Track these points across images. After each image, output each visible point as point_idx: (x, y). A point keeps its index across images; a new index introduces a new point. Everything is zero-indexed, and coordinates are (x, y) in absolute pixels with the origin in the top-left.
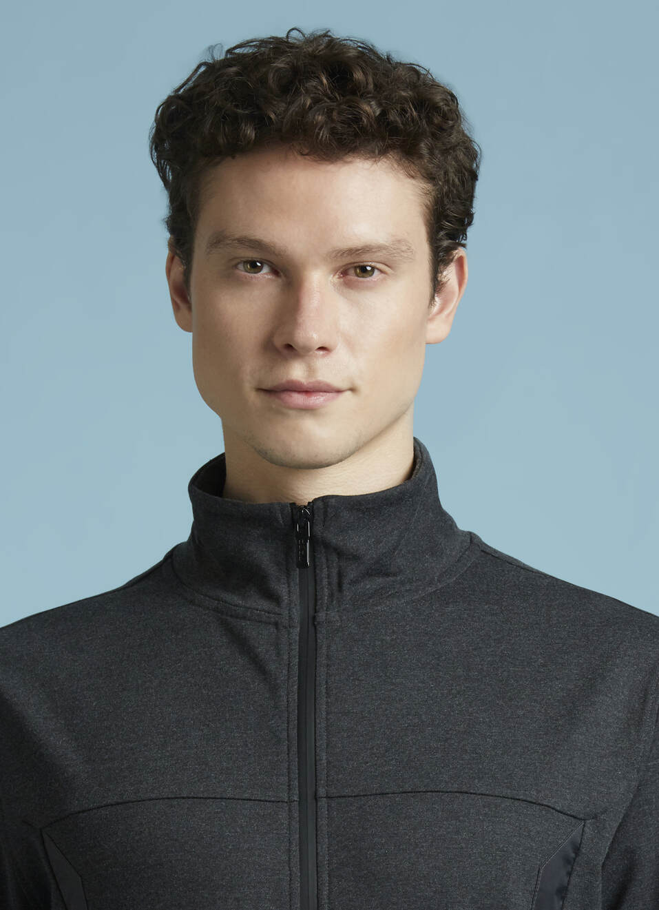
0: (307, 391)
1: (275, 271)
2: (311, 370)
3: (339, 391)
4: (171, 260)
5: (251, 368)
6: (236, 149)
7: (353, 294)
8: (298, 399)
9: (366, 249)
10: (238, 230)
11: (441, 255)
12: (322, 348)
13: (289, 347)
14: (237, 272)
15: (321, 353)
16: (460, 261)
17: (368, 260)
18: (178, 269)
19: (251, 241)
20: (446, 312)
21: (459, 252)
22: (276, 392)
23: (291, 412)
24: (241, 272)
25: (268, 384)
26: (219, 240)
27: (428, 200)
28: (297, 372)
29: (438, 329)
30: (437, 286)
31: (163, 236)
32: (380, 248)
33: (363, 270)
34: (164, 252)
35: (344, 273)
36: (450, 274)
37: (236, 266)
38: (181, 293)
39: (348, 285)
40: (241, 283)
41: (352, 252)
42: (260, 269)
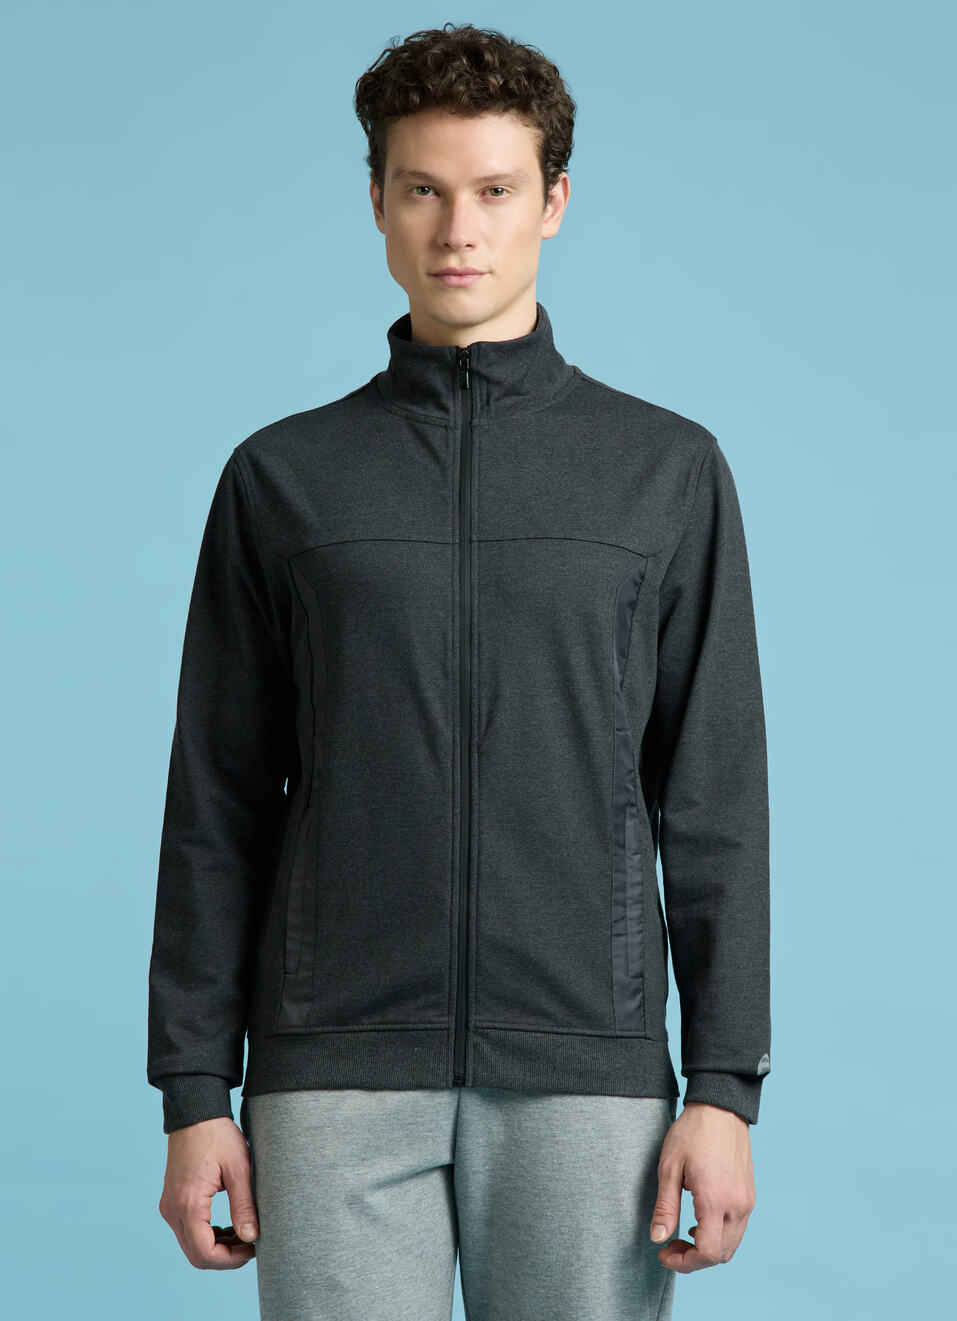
0: (460, 275)
1: (437, 194)
2: (462, 260)
3: (482, 274)
4: (373, 186)
5: (423, 260)
6: (407, 110)
7: (488, 207)
8: (454, 280)
9: (497, 177)
10: (411, 166)
11: (549, 180)
12: (468, 245)
13: (447, 245)
14: (412, 194)
15: (468, 248)
16: (565, 180)
17: (500, 184)
18: (377, 192)
19: (419, 174)
20: (556, 216)
21: (563, 175)
22: (441, 275)
23: (451, 289)
24: (415, 194)
25: (434, 270)
26: (399, 173)
27: (539, 142)
28: (453, 262)
29: (551, 228)
30: (547, 198)
31: (366, 170)
32: (506, 176)
33: (496, 191)
34: (368, 181)
35: (483, 193)
36: (557, 190)
37: (411, 190)
38: (379, 206)
39: (486, 201)
40: (414, 202)
41: (487, 179)
42: (428, 192)
